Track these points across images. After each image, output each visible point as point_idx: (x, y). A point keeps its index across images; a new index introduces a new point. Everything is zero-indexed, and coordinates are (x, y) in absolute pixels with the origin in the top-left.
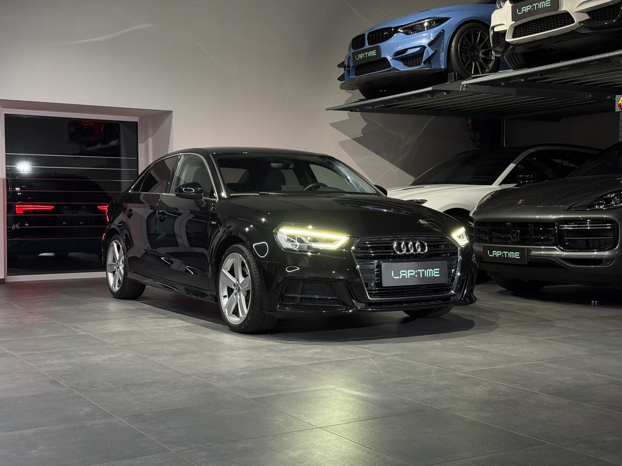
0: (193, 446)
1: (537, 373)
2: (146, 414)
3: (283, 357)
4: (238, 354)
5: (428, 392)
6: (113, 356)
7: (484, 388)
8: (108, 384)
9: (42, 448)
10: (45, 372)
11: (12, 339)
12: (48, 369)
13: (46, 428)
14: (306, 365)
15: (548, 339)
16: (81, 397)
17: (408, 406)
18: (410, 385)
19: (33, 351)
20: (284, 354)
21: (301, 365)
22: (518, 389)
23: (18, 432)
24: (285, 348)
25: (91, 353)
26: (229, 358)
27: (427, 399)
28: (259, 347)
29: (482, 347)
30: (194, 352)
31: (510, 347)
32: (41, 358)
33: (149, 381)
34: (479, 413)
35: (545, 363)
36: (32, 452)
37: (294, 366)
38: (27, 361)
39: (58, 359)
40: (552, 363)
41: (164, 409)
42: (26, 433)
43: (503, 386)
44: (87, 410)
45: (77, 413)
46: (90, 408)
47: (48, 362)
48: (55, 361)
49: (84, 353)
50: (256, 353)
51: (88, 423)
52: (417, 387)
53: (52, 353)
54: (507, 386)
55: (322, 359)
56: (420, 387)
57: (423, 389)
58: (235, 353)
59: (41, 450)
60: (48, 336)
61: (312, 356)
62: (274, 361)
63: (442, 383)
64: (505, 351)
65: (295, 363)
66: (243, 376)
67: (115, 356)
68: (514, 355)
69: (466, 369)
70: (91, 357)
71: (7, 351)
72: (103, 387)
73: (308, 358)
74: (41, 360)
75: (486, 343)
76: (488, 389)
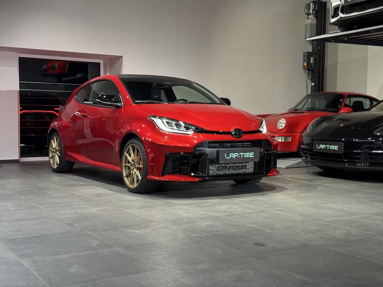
0: (170, 267)
1: (371, 222)
2: (134, 246)
3: (208, 211)
4: (178, 208)
5: (307, 234)
6: (101, 208)
7: (341, 231)
8: (104, 226)
9: (76, 267)
10: (62, 218)
11: (35, 197)
12: (64, 217)
13: (75, 254)
14: (224, 216)
15: (370, 201)
16: (90, 235)
17: (297, 243)
18: (294, 229)
19: (50, 205)
20: (207, 208)
21: (221, 216)
22: (362, 232)
23: (58, 256)
24: (207, 205)
25: (87, 206)
26: (173, 210)
27: (307, 239)
28: (190, 204)
29: (330, 205)
30: (150, 207)
31: (347, 206)
32: (57, 209)
33: (129, 225)
34: (344, 248)
35: (373, 216)
36: (71, 269)
37: (217, 216)
38: (49, 211)
39: (68, 210)
40: (377, 215)
41: (145, 243)
42: (63, 257)
43: (353, 230)
44: (97, 243)
45: (91, 244)
46: (98, 242)
47: (62, 212)
48: (66, 212)
49: (83, 207)
50: (190, 208)
51: (100, 251)
52: (298, 231)
53: (63, 206)
54: (355, 231)
55: (233, 212)
56: (300, 231)
57: (303, 232)
58: (177, 207)
59: (76, 268)
60: (57, 196)
61: (225, 210)
62: (202, 213)
63: (314, 228)
64: (346, 209)
65: (216, 215)
66: (186, 223)
67: (102, 209)
68: (351, 211)
69: (325, 219)
70: (88, 209)
71: (35, 205)
72: (102, 228)
73: (223, 212)
74: (58, 210)
75: (332, 203)
76: (344, 232)
